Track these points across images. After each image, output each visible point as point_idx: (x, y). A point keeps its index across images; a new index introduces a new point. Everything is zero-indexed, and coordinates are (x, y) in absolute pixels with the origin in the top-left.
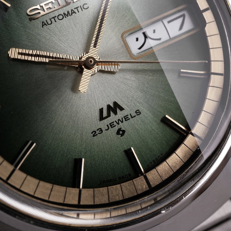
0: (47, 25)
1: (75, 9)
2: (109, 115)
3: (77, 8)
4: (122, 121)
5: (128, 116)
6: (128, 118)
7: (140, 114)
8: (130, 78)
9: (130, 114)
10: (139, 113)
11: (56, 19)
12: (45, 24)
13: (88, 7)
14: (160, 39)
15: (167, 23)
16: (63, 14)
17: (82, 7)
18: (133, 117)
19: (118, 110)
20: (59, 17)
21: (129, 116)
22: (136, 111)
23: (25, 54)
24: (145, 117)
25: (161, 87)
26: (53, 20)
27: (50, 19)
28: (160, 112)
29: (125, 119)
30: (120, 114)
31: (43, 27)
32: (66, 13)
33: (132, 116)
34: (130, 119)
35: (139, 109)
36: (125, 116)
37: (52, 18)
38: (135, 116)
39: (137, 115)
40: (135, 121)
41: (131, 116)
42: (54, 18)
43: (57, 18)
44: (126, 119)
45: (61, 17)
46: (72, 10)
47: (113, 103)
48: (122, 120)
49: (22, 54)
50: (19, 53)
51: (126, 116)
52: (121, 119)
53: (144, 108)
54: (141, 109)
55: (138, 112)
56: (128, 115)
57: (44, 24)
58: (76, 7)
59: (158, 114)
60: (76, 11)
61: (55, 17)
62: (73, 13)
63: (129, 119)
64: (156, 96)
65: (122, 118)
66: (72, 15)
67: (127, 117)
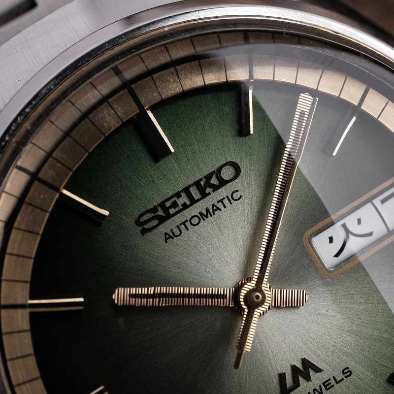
0: (173, 238)
1: (218, 202)
2: (296, 384)
3: (221, 201)
4: (320, 391)
5: (330, 382)
6: (331, 385)
7: (350, 375)
8: (326, 313)
9: (334, 377)
10: (349, 373)
11: (188, 224)
12: (170, 237)
13: (241, 196)
14: (370, 234)
15: (380, 203)
16: (199, 216)
17: (230, 198)
18: (339, 382)
19: (312, 373)
20: (192, 221)
21: (333, 382)
22: (343, 371)
23: (141, 296)
24: (360, 379)
25: (383, 321)
26: (182, 227)
27: (178, 226)
28: (386, 366)
29: (325, 386)
30: (317, 379)
31: (166, 242)
32: (204, 212)
33: (338, 380)
34: (335, 387)
35: (347, 366)
36: (325, 382)
37: (180, 225)
38: (342, 380)
39: (345, 377)
40: (342, 388)
41: (335, 380)
42: (184, 223)
43: (189, 222)
44: (328, 387)
45: (195, 220)
46: (213, 205)
47: (301, 361)
48: (321, 389)
49: (136, 296)
50: (131, 296)
51: (327, 381)
52: (318, 388)
53: (356, 363)
54: (352, 365)
55: (347, 372)
56: (330, 380)
57: (167, 236)
58: (219, 199)
59: (383, 370)
60: (220, 205)
61: (186, 221)
62: (216, 210)
63: (333, 386)
64: (375, 339)
65: (320, 386)
66: (214, 214)
67: (327, 383)
